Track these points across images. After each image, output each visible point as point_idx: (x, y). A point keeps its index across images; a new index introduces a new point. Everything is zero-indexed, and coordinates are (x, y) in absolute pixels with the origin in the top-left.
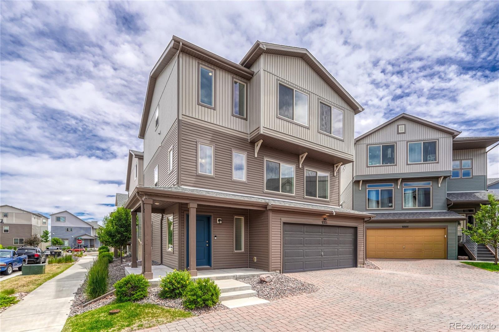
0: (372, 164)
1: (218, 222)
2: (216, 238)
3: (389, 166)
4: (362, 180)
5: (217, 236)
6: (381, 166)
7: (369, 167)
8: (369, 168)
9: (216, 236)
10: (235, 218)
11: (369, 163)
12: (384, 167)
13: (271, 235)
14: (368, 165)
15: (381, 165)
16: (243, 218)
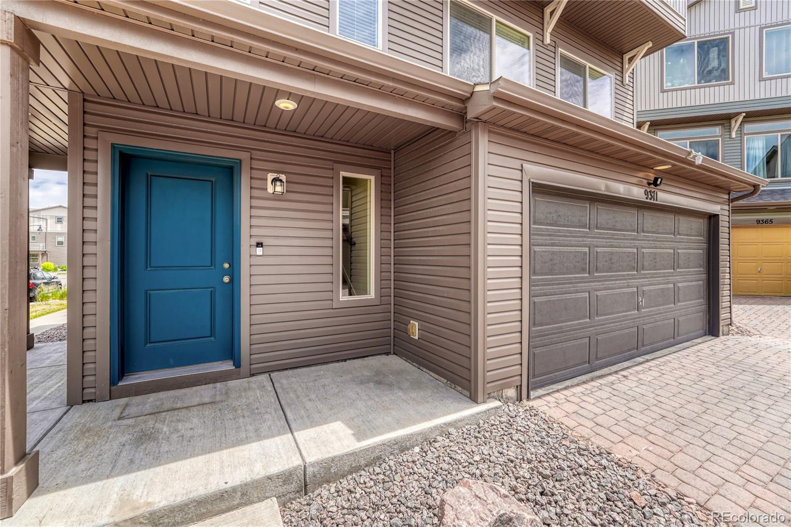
0: (672, 86)
1: (270, 189)
2: (259, 251)
3: (714, 86)
4: (650, 121)
5: (265, 241)
6: (695, 88)
7: (667, 91)
8: (665, 94)
9: (259, 245)
10: (344, 178)
11: (666, 83)
12: (702, 90)
13: (484, 237)
14: (665, 88)
15: (696, 84)
16: (372, 178)
